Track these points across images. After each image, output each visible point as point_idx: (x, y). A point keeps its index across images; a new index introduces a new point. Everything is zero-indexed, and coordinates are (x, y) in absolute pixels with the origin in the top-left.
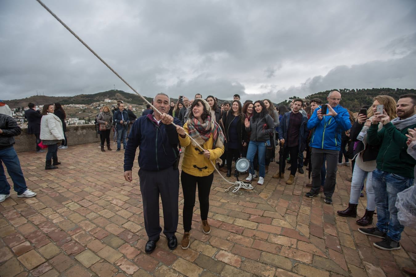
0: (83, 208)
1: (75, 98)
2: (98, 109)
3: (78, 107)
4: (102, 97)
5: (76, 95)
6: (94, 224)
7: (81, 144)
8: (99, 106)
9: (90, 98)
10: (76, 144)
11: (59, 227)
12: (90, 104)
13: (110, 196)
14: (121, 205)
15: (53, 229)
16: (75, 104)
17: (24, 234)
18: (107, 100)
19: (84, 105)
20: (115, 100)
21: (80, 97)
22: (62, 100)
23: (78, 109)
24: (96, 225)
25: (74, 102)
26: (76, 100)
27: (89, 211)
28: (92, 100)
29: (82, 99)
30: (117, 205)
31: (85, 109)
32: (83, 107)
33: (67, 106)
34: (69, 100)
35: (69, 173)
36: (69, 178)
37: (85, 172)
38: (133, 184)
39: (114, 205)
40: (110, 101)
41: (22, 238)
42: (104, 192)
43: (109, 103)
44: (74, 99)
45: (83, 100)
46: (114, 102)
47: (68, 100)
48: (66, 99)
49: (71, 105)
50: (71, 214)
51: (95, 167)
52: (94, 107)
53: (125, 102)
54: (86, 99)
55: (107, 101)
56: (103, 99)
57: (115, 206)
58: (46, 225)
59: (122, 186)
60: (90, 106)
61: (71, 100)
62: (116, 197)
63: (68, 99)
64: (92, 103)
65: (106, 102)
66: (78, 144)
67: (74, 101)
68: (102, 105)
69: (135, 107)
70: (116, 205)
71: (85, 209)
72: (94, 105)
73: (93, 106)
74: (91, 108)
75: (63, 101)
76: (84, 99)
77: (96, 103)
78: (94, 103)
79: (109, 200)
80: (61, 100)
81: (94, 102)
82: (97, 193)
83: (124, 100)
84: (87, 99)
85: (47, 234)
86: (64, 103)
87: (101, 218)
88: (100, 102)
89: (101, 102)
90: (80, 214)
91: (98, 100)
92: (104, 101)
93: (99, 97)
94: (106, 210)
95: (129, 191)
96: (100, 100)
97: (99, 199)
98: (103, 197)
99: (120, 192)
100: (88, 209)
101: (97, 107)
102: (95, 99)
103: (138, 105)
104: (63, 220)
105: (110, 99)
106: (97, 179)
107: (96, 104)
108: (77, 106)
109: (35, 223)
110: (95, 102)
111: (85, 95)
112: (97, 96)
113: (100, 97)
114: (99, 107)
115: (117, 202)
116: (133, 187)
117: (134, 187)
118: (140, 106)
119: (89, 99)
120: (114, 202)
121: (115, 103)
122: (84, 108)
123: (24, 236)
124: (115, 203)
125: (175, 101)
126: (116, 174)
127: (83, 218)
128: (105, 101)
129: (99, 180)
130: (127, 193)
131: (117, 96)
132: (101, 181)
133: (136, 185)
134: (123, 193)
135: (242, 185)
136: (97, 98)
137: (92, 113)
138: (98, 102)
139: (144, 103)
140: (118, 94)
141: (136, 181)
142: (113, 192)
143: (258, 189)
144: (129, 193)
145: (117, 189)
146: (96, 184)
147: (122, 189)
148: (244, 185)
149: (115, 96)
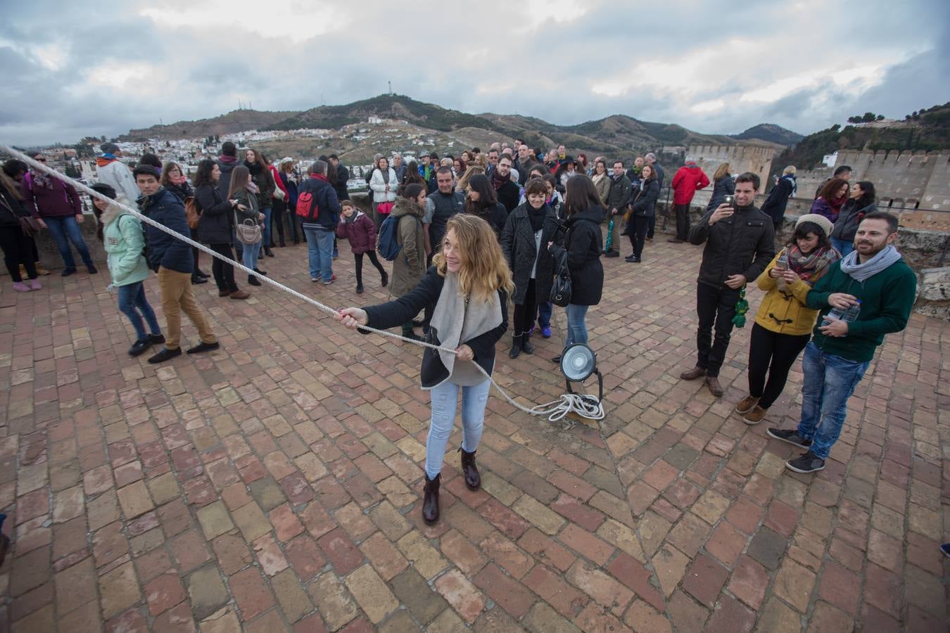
0: (242, 404)
1: (309, 114)
2: (356, 139)
3: (316, 136)
4: (364, 111)
5: (312, 108)
6: (249, 445)
8: (358, 133)
9: (338, 115)
11: (191, 442)
12: (339, 129)
13: (298, 383)
14: (310, 408)
15: (182, 442)
16: (309, 128)
17: (138, 443)
18: (375, 120)
19: (327, 131)
20: (389, 118)
21: (319, 113)
23: (316, 139)
24: (252, 449)
25: (308, 123)
27: (249, 414)
28: (344, 120)
29: (323, 116)
30: (302, 409)
31: (330, 139)
32: (324, 135)
33: (295, 134)
34: (299, 119)
35: (244, 316)
36: (240, 327)
38: (351, 357)
39: (297, 407)
40: (379, 121)
41: (133, 451)
42: (289, 371)
43: (377, 125)
44: (307, 115)
45: (325, 119)
46: (388, 124)
47: (296, 118)
48: (292, 117)
49: (302, 130)
50: (220, 415)
52: (348, 134)
55: (373, 122)
56: (365, 117)
57: (299, 409)
58: (173, 431)
59: (328, 360)
60: (339, 132)
61: (302, 120)
62: (308, 387)
63: (297, 116)
64: (344, 125)
65: (372, 124)
67: (308, 120)
68: (363, 130)
69: (434, 136)
70: (300, 407)
71: (245, 407)
72: (346, 130)
73: (344, 132)
74: (341, 137)
75: (287, 120)
76: (327, 116)
77: (351, 126)
78: (348, 127)
79: (291, 391)
80: (284, 119)
81: (346, 125)
82: (275, 372)
83: (410, 119)
84: (333, 116)
85: (171, 451)
86: (288, 125)
87: (265, 433)
88: (359, 123)
89: (362, 123)
90: (233, 417)
91: (355, 118)
92: (367, 121)
94: (279, 417)
95: (336, 376)
96: (359, 118)
97: (275, 386)
98: (283, 384)
99: (319, 376)
100: (249, 409)
101: (352, 135)
102: (349, 117)
103: (439, 133)
104: (202, 425)
105: (380, 116)
106: (288, 337)
107: (352, 128)
108: (314, 132)
109: (159, 423)
110: (349, 124)
111: (329, 107)
113: (359, 112)
114: (356, 135)
115: (305, 401)
116: (347, 367)
117: (349, 368)
118: (445, 133)
119: (337, 118)
120: (299, 400)
121: (390, 126)
122: (327, 138)
123: (136, 448)
124: (300, 402)
126: (329, 327)
127: (235, 428)
128: (369, 121)
129: (291, 340)
130: (330, 381)
131: (395, 109)
132: (294, 342)
133: (356, 360)
134: (324, 378)
135: (575, 405)
136: (354, 113)
137: (343, 149)
138: (356, 122)
139: (453, 127)
140: (398, 105)
141: (359, 351)
142: (307, 373)
143: (615, 419)
144: (335, 382)
145: (315, 366)
146: (282, 348)
147: (325, 368)
148: (580, 404)
149: (391, 109)
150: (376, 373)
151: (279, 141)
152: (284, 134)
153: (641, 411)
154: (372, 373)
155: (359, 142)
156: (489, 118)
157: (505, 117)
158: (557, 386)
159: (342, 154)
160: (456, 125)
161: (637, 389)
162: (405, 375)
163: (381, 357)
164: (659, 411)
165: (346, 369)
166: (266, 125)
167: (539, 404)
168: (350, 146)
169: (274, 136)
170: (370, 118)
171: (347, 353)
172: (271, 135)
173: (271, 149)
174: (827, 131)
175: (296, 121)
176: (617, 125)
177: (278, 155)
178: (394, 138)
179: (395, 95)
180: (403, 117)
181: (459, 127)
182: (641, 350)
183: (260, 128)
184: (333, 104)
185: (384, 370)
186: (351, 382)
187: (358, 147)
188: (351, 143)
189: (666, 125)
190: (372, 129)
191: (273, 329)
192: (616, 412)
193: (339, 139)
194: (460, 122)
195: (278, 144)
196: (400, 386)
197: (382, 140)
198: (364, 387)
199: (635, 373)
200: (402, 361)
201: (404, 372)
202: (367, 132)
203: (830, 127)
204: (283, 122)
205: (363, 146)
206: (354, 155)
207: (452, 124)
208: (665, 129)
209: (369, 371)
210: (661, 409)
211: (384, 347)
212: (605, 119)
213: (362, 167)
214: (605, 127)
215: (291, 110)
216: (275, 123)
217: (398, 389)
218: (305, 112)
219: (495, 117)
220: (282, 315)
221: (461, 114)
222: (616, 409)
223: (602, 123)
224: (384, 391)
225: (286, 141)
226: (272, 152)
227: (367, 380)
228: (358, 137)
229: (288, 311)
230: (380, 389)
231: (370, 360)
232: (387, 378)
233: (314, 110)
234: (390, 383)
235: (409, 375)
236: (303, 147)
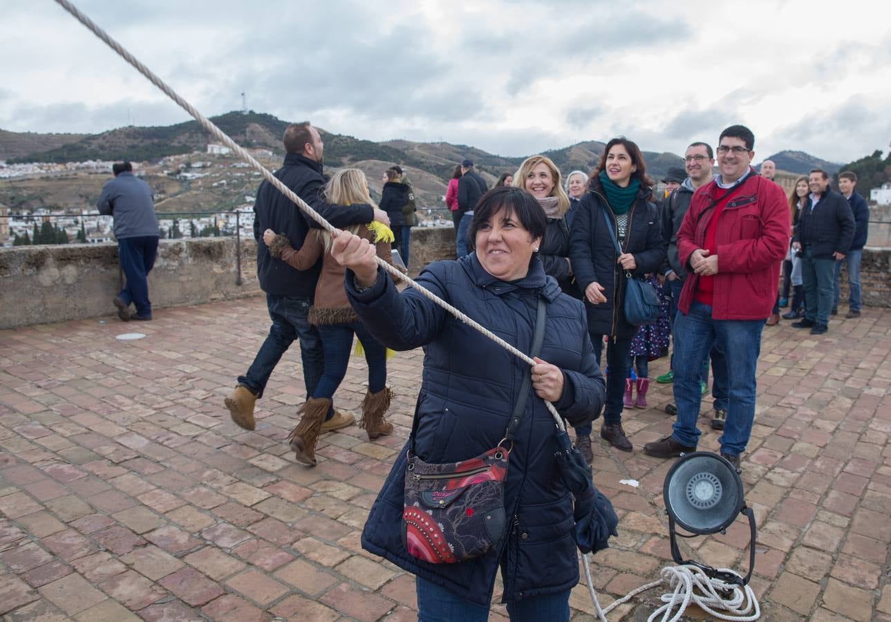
1: (104, 138)
2: (185, 177)
4: (200, 135)
5: (111, 129)
7: (54, 322)
8: (188, 167)
9: (156, 141)
10: (32, 321)
12: (157, 162)
16: (104, 160)
18: (218, 148)
21: (123, 136)
22: (61, 145)
25: (101, 152)
26: (107, 145)
28: (165, 148)
29: (130, 142)
33: (78, 168)
34: (86, 146)
37: (6, 461)
38: (191, 534)
40: (225, 150)
42: (36, 583)
43: (222, 157)
44: (101, 141)
45: (133, 147)
47: (80, 144)
48: (73, 141)
49: (90, 163)
51: (63, 436)
52: (172, 170)
53: (278, 154)
54: (142, 142)
55: (216, 151)
56: (201, 145)
59: (136, 546)
60: (156, 167)
61: (93, 147)
63: (82, 142)
64: (165, 156)
65: (213, 155)
66: (42, 324)
67: (102, 147)
68: (199, 164)
72: (169, 163)
73: (166, 167)
74: (160, 174)
75: (64, 147)
76: (136, 142)
77: (177, 157)
78: (172, 158)
80: (58, 145)
81: (169, 156)
83: (276, 148)
84: (147, 142)
88: (191, 152)
89: (196, 152)
91: (185, 145)
92: (205, 149)
93: (187, 134)
95: (156, 582)
96: (192, 145)
99: (114, 586)
101: (179, 172)
102: (175, 144)
106: (41, 504)
107: (178, 160)
110: (175, 155)
111: (140, 128)
112: (183, 134)
113: (191, 137)
114: (186, 171)
116: (182, 557)
117: (188, 559)
119: (153, 144)
125: (458, 153)
126: (141, 475)
128: (209, 151)
129: (47, 510)
130: (142, 594)
131: (252, 132)
132: (55, 515)
133: (202, 542)
134: (128, 589)
135: (696, 589)
136: (183, 138)
137: (163, 192)
138: (186, 153)
139: (345, 160)
140: (257, 127)
141: (210, 521)
142: (83, 582)
143: (779, 610)
144: (153, 597)
145: (106, 566)
146: (25, 530)
147: (129, 567)
148: (706, 586)
149: (244, 132)
150: (248, 563)
151: (47, 179)
152: (57, 168)
153: (818, 588)
154: (241, 566)
155: (191, 182)
156: (400, 147)
157: (424, 146)
158: (639, 552)
159: (160, 200)
160: (350, 157)
161: (787, 544)
162: (316, 563)
163: (260, 529)
164: (849, 584)
165: (178, 564)
166: (24, 154)
167: (618, 597)
168: (174, 188)
169: (38, 170)
170: (210, 147)
171: (182, 528)
172: (32, 169)
173: (31, 192)
174: (867, 158)
175: (82, 148)
176: (590, 156)
177: (42, 201)
178: (250, 176)
179: (251, 112)
180: (265, 145)
181: (354, 160)
182: (760, 469)
183: (12, 158)
184: (148, 125)
185: (267, 560)
186: (194, 592)
187: (189, 189)
188: (176, 184)
189: (656, 155)
190: (214, 163)
191: (7, 491)
192: (774, 595)
193: (158, 177)
194: (356, 153)
195: (44, 183)
196: (309, 588)
197: (230, 179)
198: (224, 601)
199: (768, 513)
200: (307, 533)
201: (314, 556)
202: (204, 167)
203: (871, 154)
204: (56, 150)
205: (198, 188)
206: (182, 202)
207: (344, 155)
208: (656, 159)
209: (234, 562)
210: (851, 580)
211: (264, 508)
212: (571, 147)
213: (195, 221)
214: (573, 158)
215: (73, 132)
216: (40, 151)
217: (304, 596)
218: (100, 135)
219: (409, 145)
220: (31, 459)
221: (357, 141)
222: (771, 588)
223: (567, 153)
224: (274, 604)
225: (60, 179)
226: (31, 197)
227: (230, 583)
228: (189, 175)
229: (45, 450)
230: (263, 599)
231: (234, 538)
232: (276, 574)
233: (114, 133)
234: (283, 583)
235: (325, 562)
236: (90, 190)
